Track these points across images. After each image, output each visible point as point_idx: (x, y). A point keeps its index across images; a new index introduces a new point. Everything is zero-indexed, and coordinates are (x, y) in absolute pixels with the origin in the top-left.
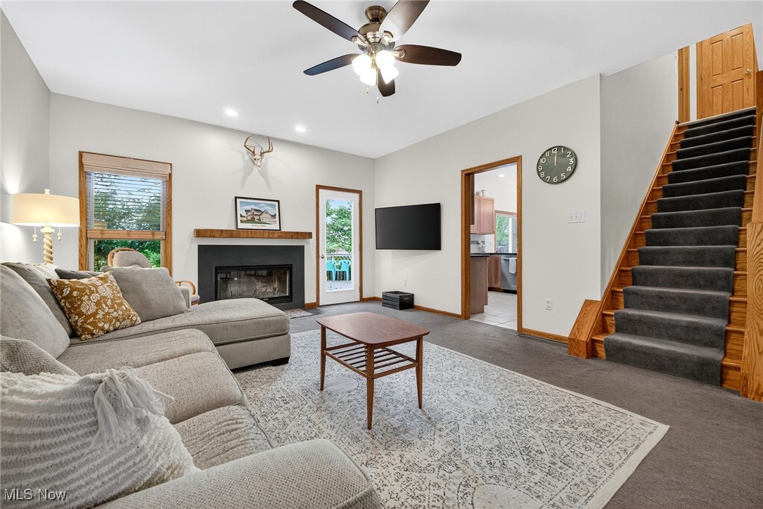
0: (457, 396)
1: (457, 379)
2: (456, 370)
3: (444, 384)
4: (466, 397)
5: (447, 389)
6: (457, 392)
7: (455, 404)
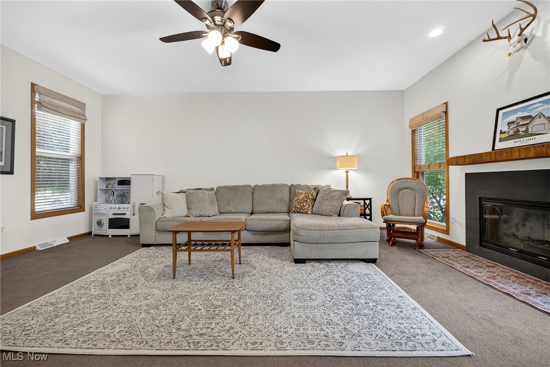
0: (153, 293)
1: (161, 308)
2: (169, 317)
3: (170, 298)
4: (145, 296)
5: (165, 295)
6: (154, 296)
7: (152, 288)
